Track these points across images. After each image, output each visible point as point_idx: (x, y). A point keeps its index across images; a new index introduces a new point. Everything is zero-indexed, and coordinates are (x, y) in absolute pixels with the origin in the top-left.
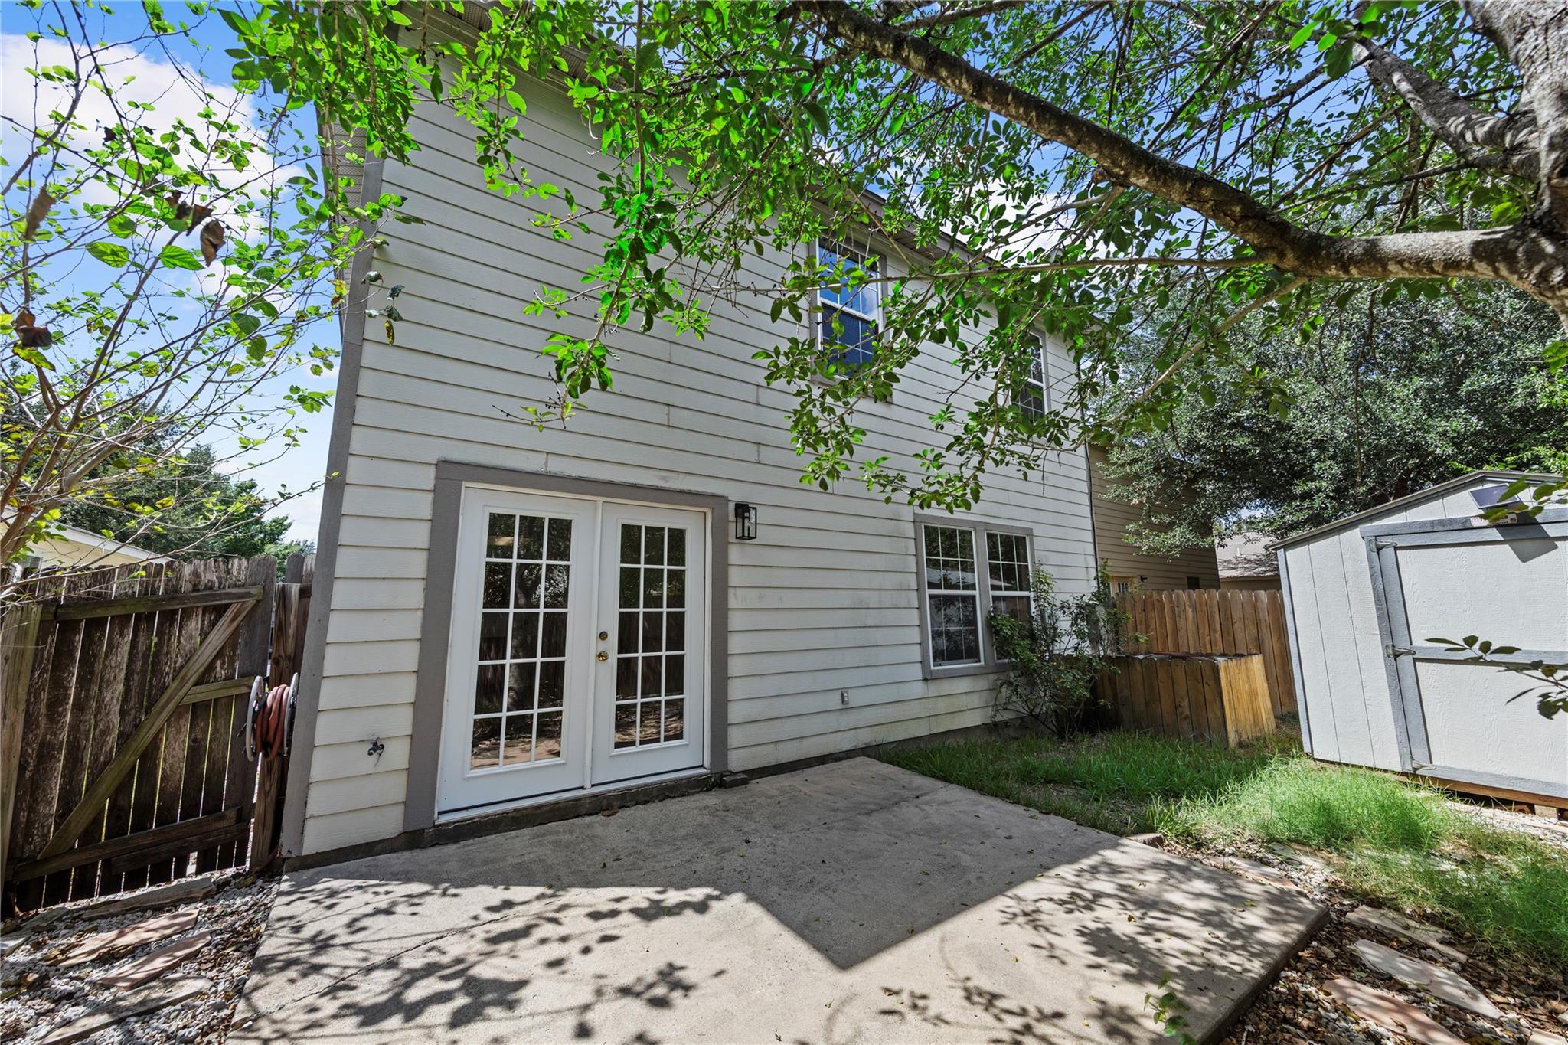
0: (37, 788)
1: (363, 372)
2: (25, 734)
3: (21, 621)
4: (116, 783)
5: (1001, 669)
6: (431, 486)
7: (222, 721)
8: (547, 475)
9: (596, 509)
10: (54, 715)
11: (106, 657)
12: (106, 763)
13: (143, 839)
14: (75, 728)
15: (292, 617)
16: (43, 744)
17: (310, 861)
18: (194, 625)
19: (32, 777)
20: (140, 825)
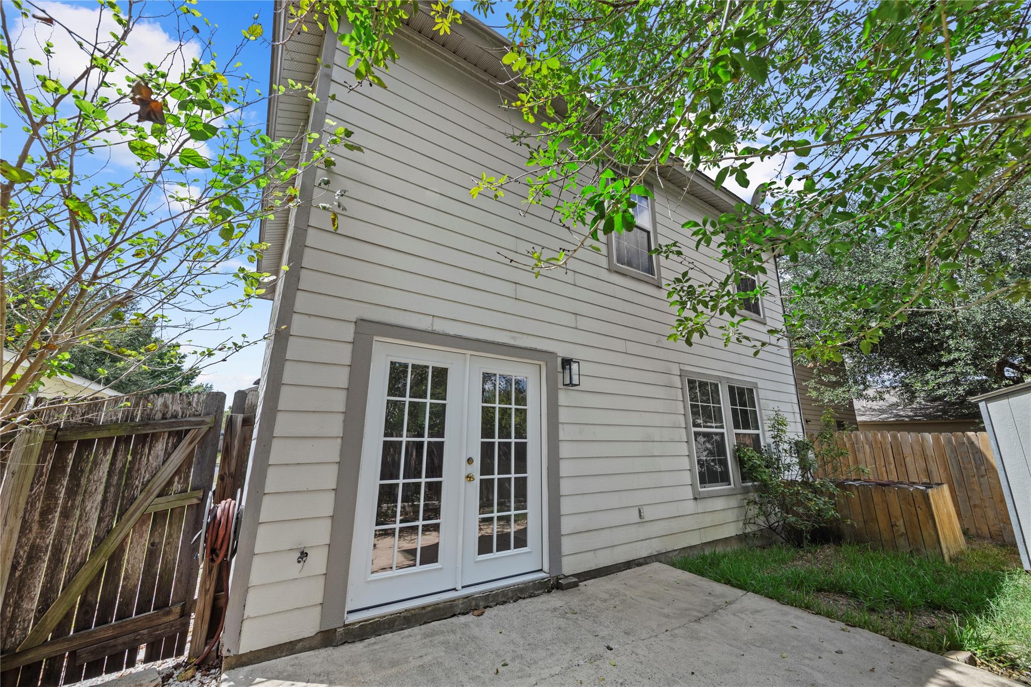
0: (24, 586)
1: (307, 250)
2: (20, 537)
3: (29, 441)
4: (87, 582)
5: (746, 491)
6: (351, 339)
7: (175, 527)
8: (432, 333)
9: (465, 360)
10: (44, 522)
11: (91, 472)
12: (82, 564)
13: (105, 632)
14: (60, 533)
15: (236, 442)
16: (33, 547)
17: (244, 659)
18: (160, 447)
19: (20, 576)
20: (103, 620)
